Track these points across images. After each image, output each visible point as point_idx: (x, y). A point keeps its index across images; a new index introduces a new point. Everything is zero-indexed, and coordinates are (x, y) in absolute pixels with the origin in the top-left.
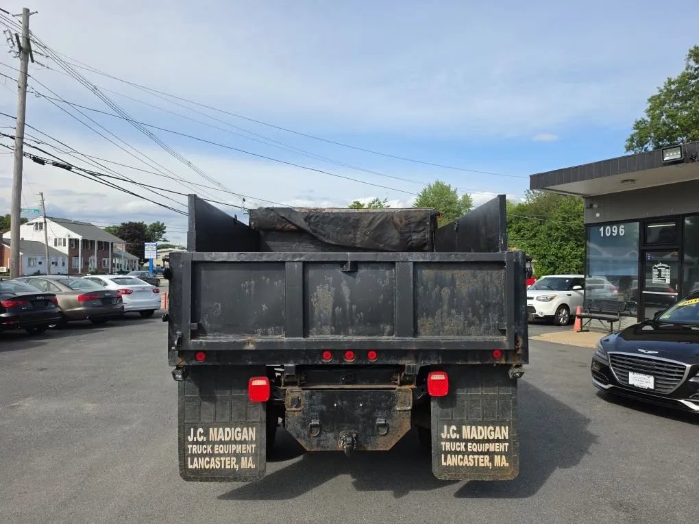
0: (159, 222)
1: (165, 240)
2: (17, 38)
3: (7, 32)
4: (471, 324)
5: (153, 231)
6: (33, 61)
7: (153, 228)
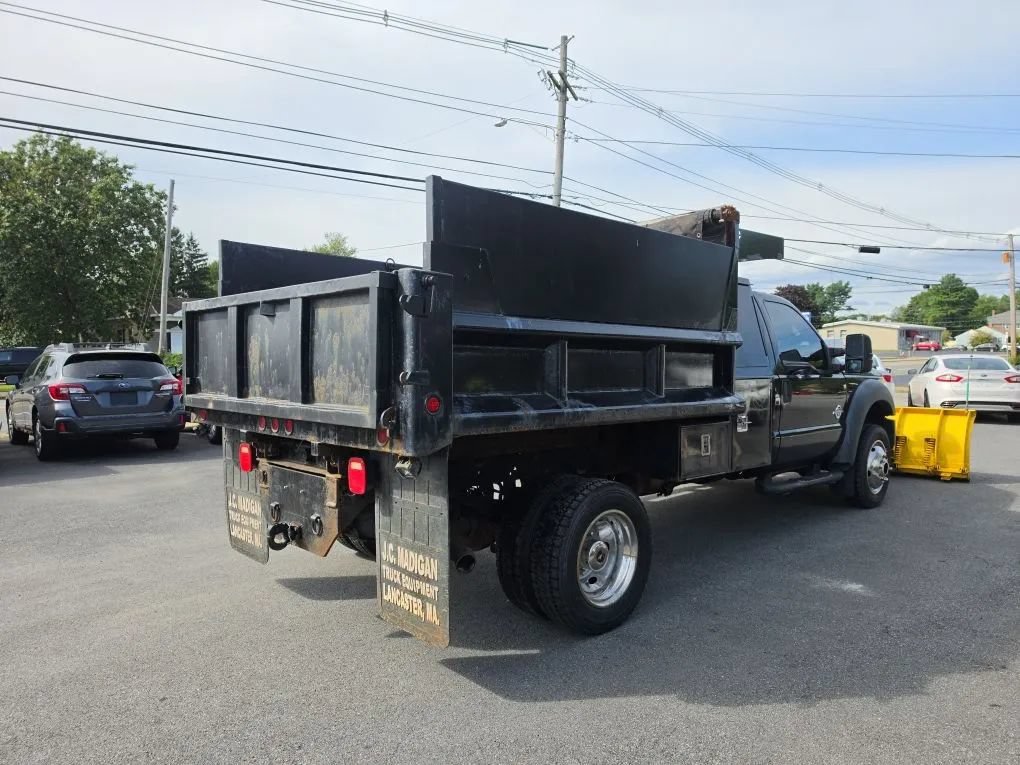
0: (841, 282)
1: (850, 309)
2: (551, 76)
3: (541, 73)
4: (354, 388)
5: (832, 295)
6: (576, 99)
7: (831, 290)
